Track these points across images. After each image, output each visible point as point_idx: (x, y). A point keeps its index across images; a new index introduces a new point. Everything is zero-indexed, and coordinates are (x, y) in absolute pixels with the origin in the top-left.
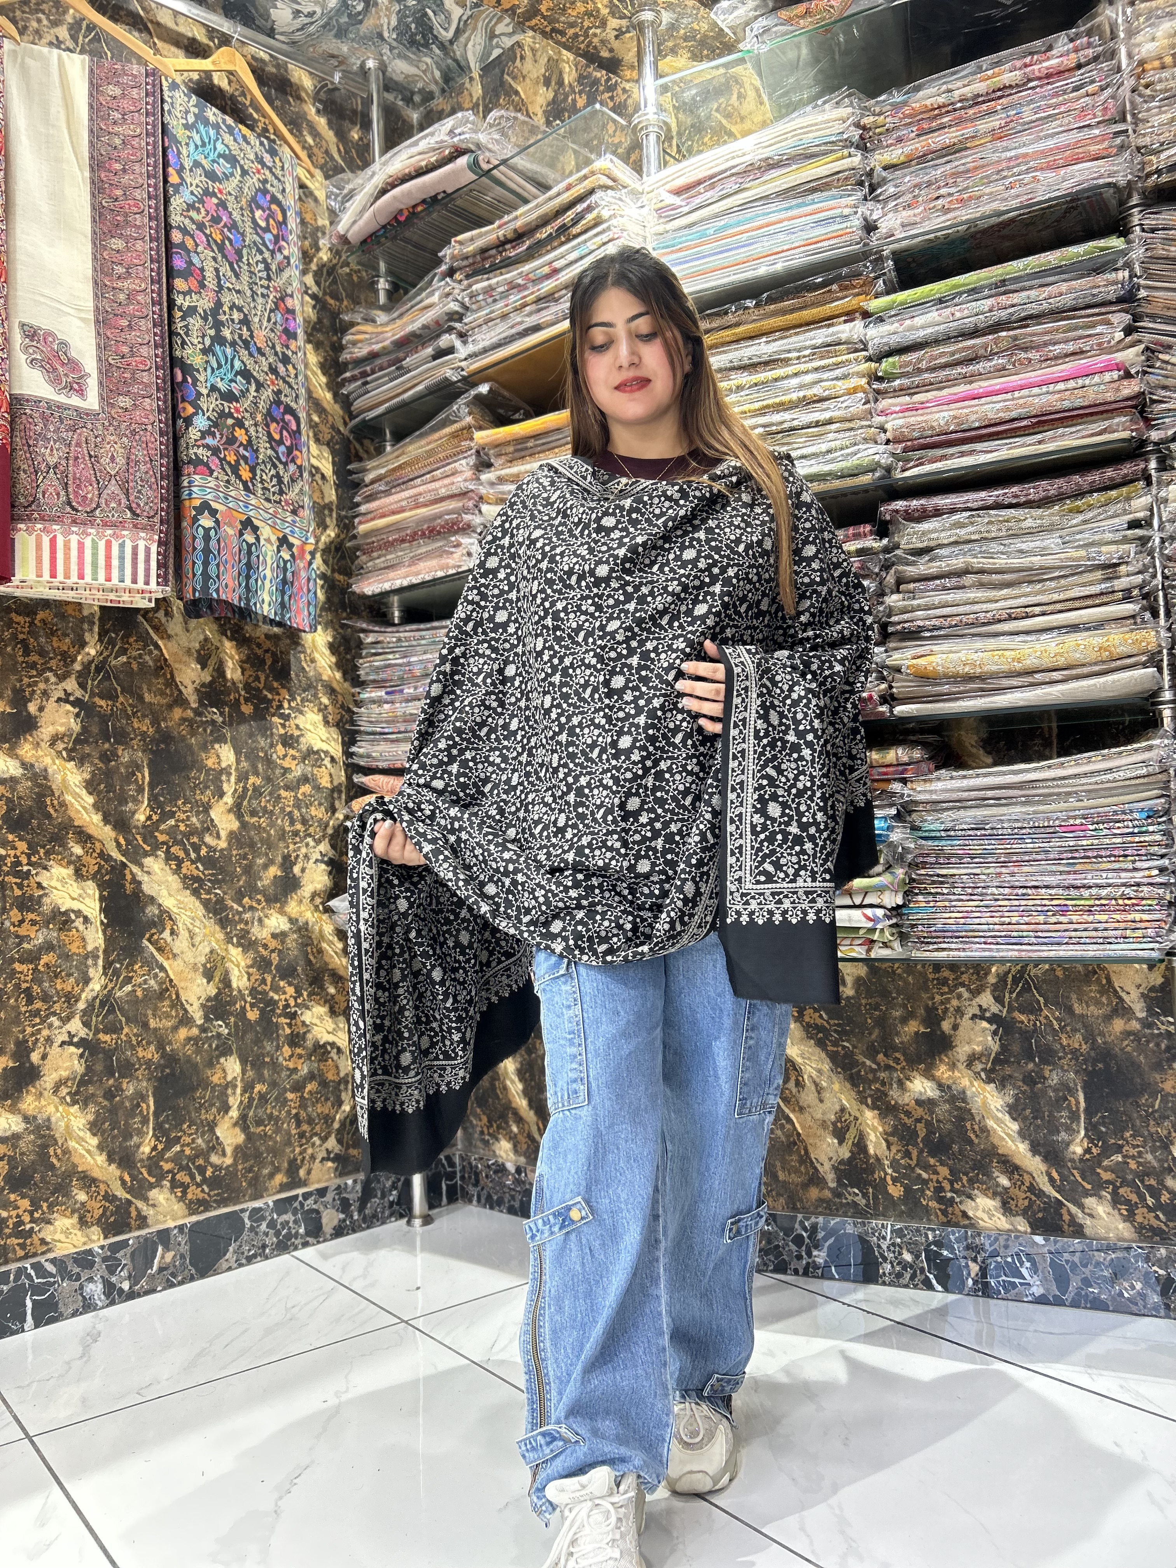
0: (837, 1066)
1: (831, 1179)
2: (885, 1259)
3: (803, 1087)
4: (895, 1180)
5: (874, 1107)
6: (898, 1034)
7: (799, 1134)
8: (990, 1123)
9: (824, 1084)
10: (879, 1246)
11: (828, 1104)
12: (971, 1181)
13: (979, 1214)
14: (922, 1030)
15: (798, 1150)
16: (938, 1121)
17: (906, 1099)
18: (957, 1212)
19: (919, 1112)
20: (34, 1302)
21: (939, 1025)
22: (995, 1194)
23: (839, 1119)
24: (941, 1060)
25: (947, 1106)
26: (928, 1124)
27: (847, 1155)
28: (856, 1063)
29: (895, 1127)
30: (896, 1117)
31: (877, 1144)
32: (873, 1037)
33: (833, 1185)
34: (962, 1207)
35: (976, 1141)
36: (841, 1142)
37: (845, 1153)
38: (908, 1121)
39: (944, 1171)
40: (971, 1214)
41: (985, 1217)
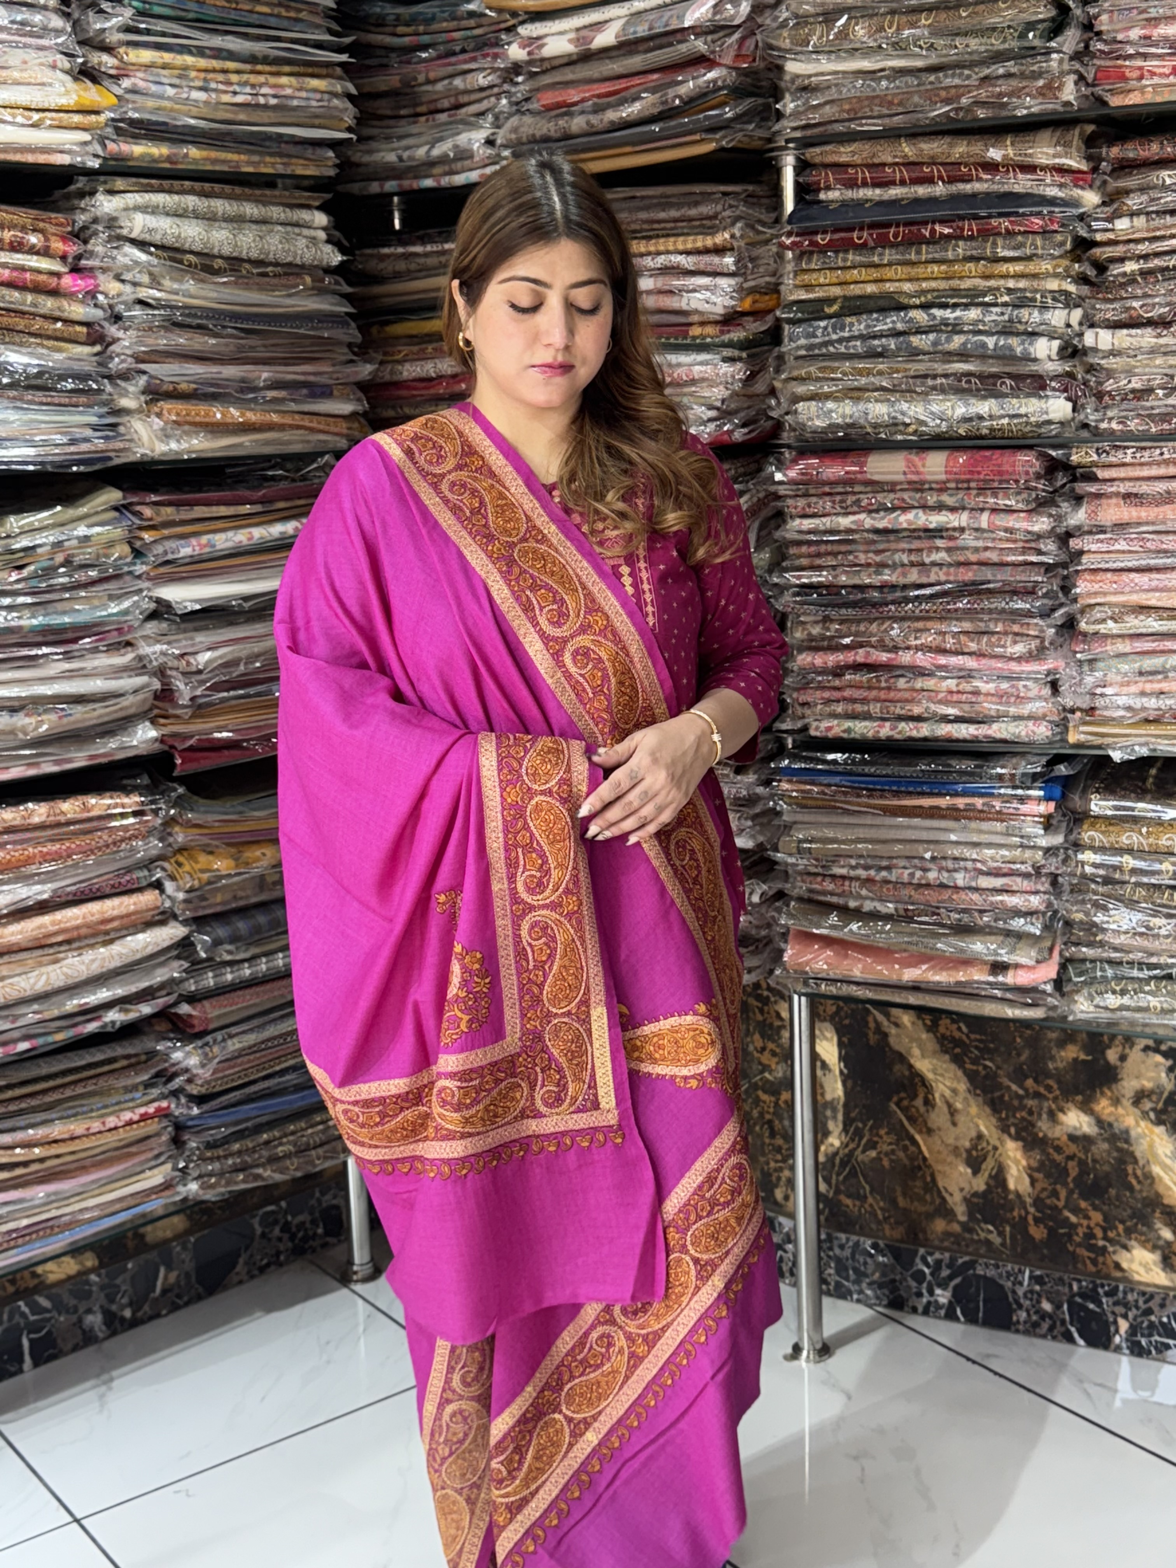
0: (975, 1088)
1: (961, 1212)
2: (1020, 1306)
3: (933, 1106)
4: (1037, 1221)
5: (1017, 1138)
6: (1052, 1058)
7: (925, 1159)
8: (1156, 1170)
9: (959, 1106)
10: (1014, 1292)
11: (961, 1128)
12: (1129, 1232)
13: (1135, 1267)
14: (1082, 1057)
15: (924, 1177)
16: (1095, 1161)
17: (1057, 1133)
18: (1109, 1261)
19: (1073, 1148)
20: (31, 1341)
21: (1103, 1053)
22: (1154, 1248)
23: (975, 1147)
24: (1102, 1093)
25: (1105, 1146)
26: (1082, 1163)
27: (982, 1187)
28: (1000, 1086)
29: (1042, 1163)
30: (1044, 1152)
31: (1018, 1179)
32: (1023, 1058)
33: (963, 1218)
34: (1116, 1258)
35: (1137, 1187)
36: (976, 1171)
37: (980, 1184)
38: (1058, 1158)
39: (1097, 1217)
40: (1125, 1265)
41: (1142, 1271)
